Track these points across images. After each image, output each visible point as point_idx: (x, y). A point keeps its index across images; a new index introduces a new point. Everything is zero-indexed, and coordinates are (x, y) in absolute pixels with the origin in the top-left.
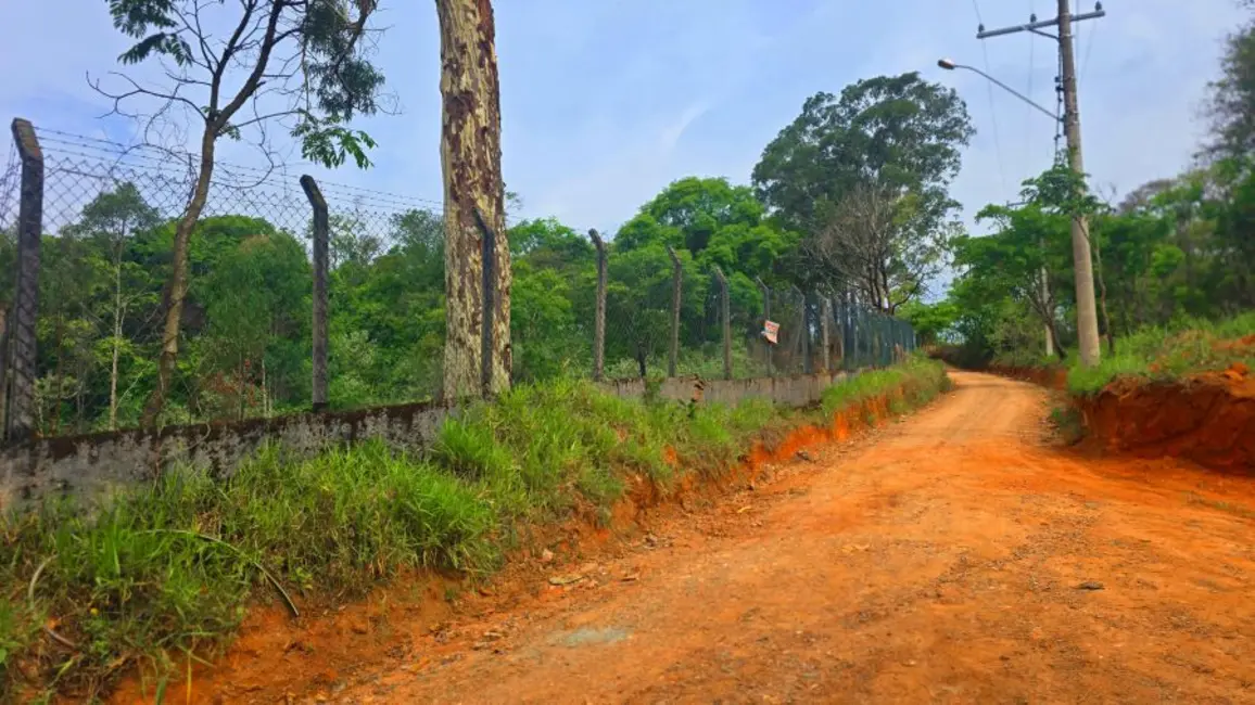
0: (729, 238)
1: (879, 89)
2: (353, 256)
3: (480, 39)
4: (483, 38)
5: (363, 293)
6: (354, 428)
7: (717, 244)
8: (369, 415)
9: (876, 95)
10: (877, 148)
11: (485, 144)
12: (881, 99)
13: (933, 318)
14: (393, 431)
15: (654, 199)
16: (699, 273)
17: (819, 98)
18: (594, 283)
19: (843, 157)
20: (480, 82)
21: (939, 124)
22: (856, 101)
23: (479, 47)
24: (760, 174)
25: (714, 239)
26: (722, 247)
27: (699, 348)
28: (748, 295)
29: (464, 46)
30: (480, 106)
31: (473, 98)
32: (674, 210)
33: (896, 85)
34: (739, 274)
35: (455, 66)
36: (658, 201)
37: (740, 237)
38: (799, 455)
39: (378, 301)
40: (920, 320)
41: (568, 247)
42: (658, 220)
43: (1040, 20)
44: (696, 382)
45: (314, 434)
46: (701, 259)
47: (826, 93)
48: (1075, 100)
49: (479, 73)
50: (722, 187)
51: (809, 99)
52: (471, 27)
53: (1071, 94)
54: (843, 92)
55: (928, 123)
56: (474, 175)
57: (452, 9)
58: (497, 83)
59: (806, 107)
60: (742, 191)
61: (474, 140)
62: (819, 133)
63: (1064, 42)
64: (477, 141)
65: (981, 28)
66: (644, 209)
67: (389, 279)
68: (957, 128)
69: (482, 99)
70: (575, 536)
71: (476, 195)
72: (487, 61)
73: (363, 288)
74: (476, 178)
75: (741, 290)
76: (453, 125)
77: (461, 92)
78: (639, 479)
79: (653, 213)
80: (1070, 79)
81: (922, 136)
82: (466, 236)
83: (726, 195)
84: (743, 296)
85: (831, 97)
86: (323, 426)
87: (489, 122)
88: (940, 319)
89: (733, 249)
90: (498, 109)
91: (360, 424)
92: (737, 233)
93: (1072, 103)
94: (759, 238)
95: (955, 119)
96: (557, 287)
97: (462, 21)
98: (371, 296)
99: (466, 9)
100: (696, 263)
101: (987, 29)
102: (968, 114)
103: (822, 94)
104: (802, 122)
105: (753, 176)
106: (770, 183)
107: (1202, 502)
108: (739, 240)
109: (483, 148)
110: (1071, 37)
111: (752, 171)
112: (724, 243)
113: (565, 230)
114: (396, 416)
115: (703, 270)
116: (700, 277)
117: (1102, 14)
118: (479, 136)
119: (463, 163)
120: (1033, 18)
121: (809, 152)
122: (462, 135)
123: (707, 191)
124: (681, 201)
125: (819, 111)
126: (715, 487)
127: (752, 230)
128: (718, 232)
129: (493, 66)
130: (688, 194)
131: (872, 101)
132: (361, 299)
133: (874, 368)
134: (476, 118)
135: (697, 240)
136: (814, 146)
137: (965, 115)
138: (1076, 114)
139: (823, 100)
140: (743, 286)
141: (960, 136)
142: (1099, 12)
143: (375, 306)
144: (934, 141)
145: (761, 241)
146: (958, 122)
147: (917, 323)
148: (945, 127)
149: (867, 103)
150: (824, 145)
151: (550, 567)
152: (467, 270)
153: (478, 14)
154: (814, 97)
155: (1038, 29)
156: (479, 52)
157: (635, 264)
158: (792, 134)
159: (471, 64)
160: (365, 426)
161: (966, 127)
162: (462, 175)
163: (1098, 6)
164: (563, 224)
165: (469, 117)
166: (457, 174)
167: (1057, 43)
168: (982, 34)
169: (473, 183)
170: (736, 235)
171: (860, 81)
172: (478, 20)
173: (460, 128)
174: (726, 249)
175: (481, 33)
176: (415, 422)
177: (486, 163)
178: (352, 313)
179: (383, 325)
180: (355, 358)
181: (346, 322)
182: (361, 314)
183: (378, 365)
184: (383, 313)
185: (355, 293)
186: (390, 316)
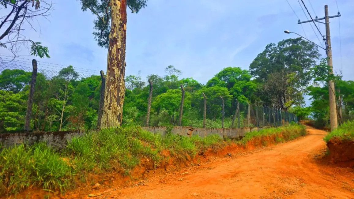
0: (240, 85)
1: (290, 42)
2: (138, 87)
3: (120, 23)
4: (121, 22)
5: (139, 97)
6: (38, 138)
7: (236, 86)
8: (45, 134)
9: (289, 44)
10: (288, 60)
11: (119, 53)
12: (291, 45)
13: (303, 112)
14: (55, 140)
15: (219, 73)
16: (229, 94)
17: (271, 45)
18: (198, 96)
19: (278, 62)
20: (119, 35)
21: (309, 53)
22: (283, 46)
23: (120, 25)
24: (252, 66)
25: (235, 85)
26: (237, 87)
27: (229, 117)
28: (245, 102)
29: (116, 25)
30: (118, 42)
31: (117, 40)
32: (224, 76)
33: (295, 41)
34: (243, 95)
35: (112, 31)
36: (220, 73)
37: (244, 84)
38: (228, 154)
39: (142, 99)
40: (298, 112)
41: (195, 86)
42: (219, 79)
43: (318, 18)
44: (190, 128)
45: (21, 139)
46: (231, 91)
47: (273, 43)
48: (330, 43)
49: (119, 32)
50: (238, 70)
51: (268, 45)
52: (118, 19)
53: (328, 41)
54: (278, 43)
55: (305, 52)
56: (115, 62)
57: (113, 14)
58: (125, 36)
59: (267, 47)
60: (245, 72)
61: (115, 52)
62: (270, 55)
63: (327, 25)
64: (117, 52)
65: (299, 21)
66: (216, 76)
67: (145, 93)
68: (315, 54)
69: (119, 40)
70: (112, 179)
71: (114, 68)
72: (122, 29)
73: (138, 95)
74: (115, 63)
75: (243, 100)
76: (111, 47)
77: (113, 38)
78: (148, 160)
79: (218, 77)
80: (328, 36)
81: (303, 56)
82: (110, 81)
83: (240, 72)
84: (243, 102)
85: (274, 44)
86: (25, 137)
87: (121, 47)
88: (305, 112)
89: (241, 88)
90: (125, 43)
91: (41, 137)
92: (242, 83)
93: (329, 44)
94: (249, 85)
95: (314, 51)
96: (188, 97)
97: (115, 17)
98: (141, 97)
99: (117, 14)
100: (229, 92)
101: (301, 21)
102: (318, 50)
103: (272, 43)
104: (266, 51)
105: (250, 67)
106: (255, 69)
107: (346, 188)
108: (243, 86)
109: (118, 54)
110: (329, 23)
111: (249, 66)
112: (238, 86)
113: (195, 81)
114: (57, 135)
115: (231, 94)
116: (230, 96)
117: (340, 16)
118: (117, 51)
119: (112, 59)
120: (316, 17)
121: (267, 60)
122: (112, 50)
123: (233, 71)
124: (226, 74)
125: (271, 49)
126: (184, 164)
127: (247, 82)
128: (237, 83)
129: (125, 31)
130: (228, 72)
131: (288, 46)
132: (138, 98)
133: (272, 127)
134: (117, 45)
135: (230, 85)
136: (268, 59)
137: (317, 50)
138: (331, 48)
139: (272, 45)
140: (243, 99)
141: (316, 56)
142: (339, 15)
143: (141, 100)
144: (308, 57)
145: (250, 86)
146: (315, 52)
147: (297, 113)
148: (311, 54)
149: (286, 46)
150: (272, 58)
151: (94, 190)
152: (110, 90)
153: (120, 16)
154: (269, 44)
155: (318, 21)
156: (120, 27)
157: (210, 91)
158: (262, 55)
159: (117, 30)
160: (43, 137)
161: (318, 54)
162: (111, 62)
163: (339, 13)
164: (194, 79)
165: (115, 45)
166: (110, 62)
167: (325, 25)
168: (299, 23)
169: (114, 65)
170: (242, 84)
171: (283, 40)
172: (120, 17)
173: (112, 48)
174: (239, 88)
175: (121, 21)
176: (64, 137)
177: (118, 59)
178: (134, 102)
179: (142, 105)
180: (132, 114)
181: (132, 104)
182: (137, 102)
183: (139, 116)
184: (143, 102)
185: (136, 96)
186: (144, 103)
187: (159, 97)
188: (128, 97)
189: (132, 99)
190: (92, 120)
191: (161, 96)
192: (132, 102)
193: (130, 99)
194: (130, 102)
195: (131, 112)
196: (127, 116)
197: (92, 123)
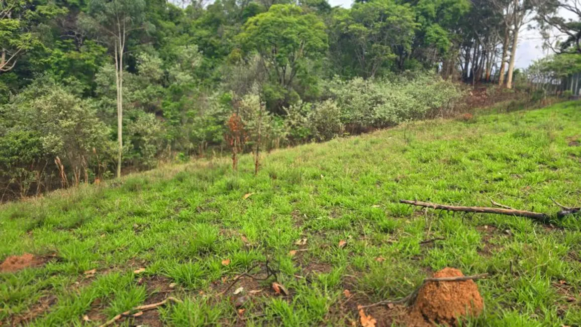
5: (198, 24)
26: (428, 6)
34: (436, 25)
39: (207, 29)
73: (198, 21)
75: (437, 36)
89: (435, 7)
98: (204, 25)
132: (197, 27)
140: (438, 33)
143: (204, 32)
145: (455, 3)
178: (191, 35)
179: (208, 44)
180: (190, 62)
181: (186, 39)
182: (196, 36)
183: (204, 67)
184: (209, 36)
185: (193, 23)
186: (212, 38)
187: (250, 23)
188: (177, 24)
189: (184, 28)
190: (97, 72)
191: (258, 21)
192: (186, 35)
193: (180, 28)
194: (180, 34)
195: (186, 57)
196: (177, 66)
197: (97, 80)
